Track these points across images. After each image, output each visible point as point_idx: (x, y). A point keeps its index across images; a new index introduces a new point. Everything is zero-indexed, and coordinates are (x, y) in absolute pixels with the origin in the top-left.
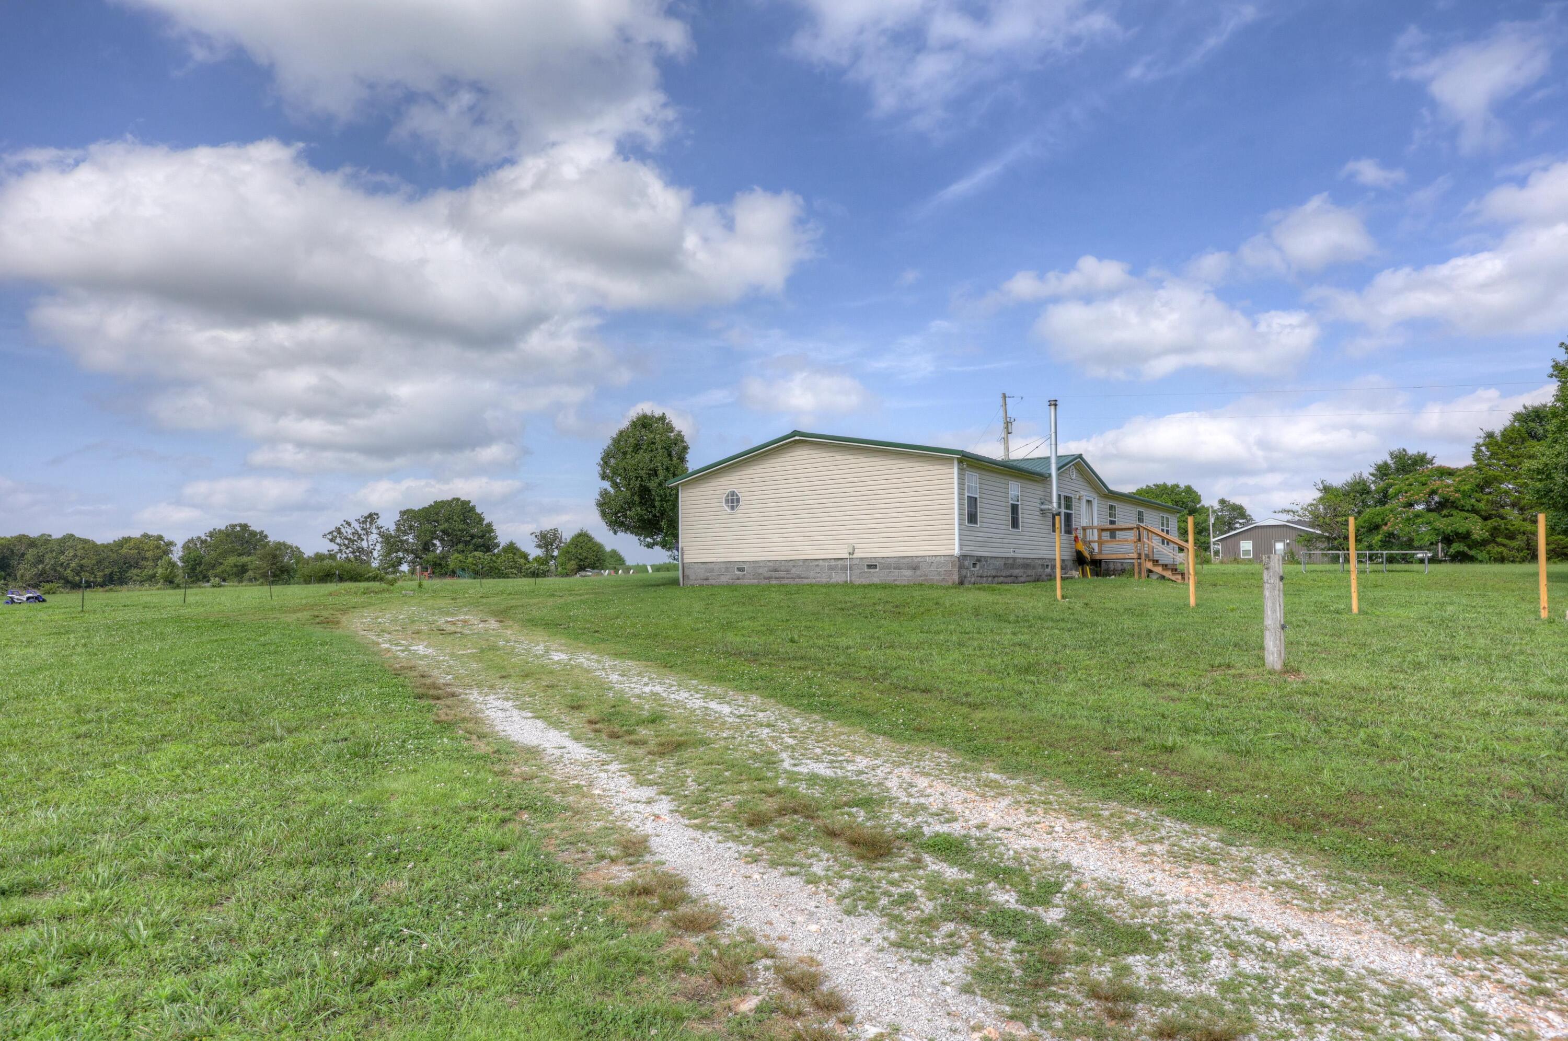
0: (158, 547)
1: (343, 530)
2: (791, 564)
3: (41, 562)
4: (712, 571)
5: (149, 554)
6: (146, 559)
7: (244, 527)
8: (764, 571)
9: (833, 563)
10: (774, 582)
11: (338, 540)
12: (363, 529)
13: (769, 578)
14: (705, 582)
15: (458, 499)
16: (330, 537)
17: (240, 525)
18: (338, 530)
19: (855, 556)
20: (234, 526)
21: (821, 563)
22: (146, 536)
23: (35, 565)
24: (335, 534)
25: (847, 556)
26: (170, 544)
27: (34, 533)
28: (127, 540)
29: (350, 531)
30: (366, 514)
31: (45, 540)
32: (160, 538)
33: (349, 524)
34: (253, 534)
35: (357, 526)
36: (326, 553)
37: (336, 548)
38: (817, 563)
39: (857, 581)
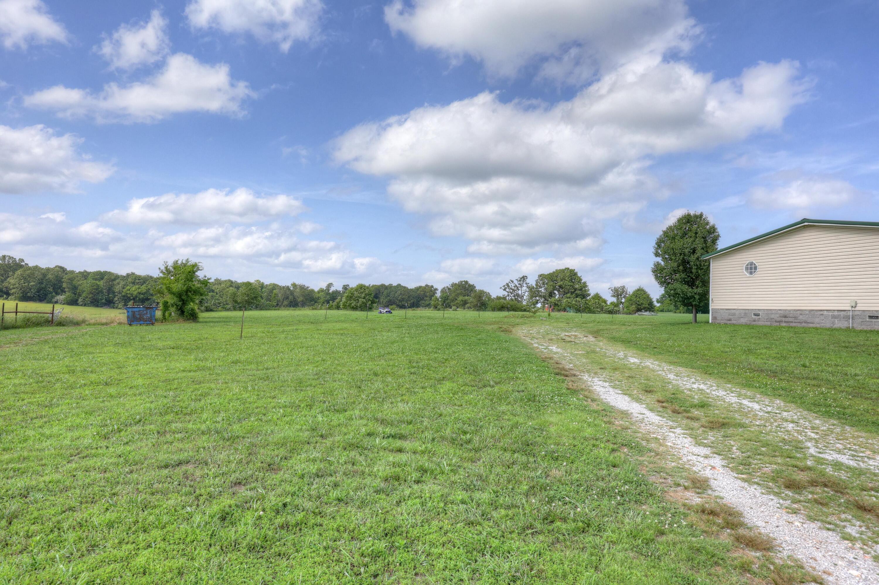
0: (431, 291)
1: (510, 285)
2: (798, 312)
3: (389, 296)
4: (734, 314)
5: (428, 294)
6: (426, 296)
7: (466, 282)
8: (776, 317)
9: (836, 313)
10: (784, 324)
11: (507, 290)
12: (519, 284)
13: (780, 322)
14: (728, 322)
15: (568, 269)
16: (503, 288)
17: (464, 281)
18: (508, 285)
19: (857, 309)
20: (462, 282)
21: (825, 313)
22: (427, 286)
23: (386, 297)
24: (506, 286)
25: (850, 308)
26: (436, 289)
27: (387, 284)
28: (420, 287)
29: (513, 285)
30: (521, 276)
31: (390, 286)
32: (432, 287)
33: (512, 282)
34: (470, 286)
35: (516, 283)
36: (502, 296)
37: (506, 294)
38: (822, 313)
39: (859, 328)
